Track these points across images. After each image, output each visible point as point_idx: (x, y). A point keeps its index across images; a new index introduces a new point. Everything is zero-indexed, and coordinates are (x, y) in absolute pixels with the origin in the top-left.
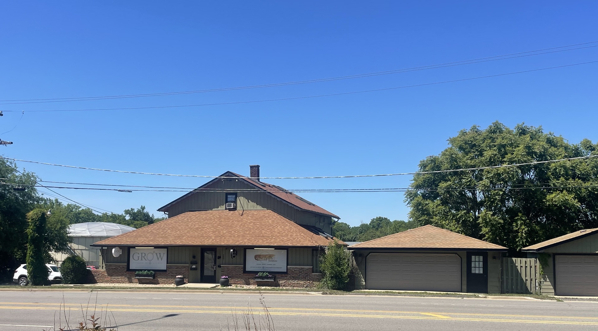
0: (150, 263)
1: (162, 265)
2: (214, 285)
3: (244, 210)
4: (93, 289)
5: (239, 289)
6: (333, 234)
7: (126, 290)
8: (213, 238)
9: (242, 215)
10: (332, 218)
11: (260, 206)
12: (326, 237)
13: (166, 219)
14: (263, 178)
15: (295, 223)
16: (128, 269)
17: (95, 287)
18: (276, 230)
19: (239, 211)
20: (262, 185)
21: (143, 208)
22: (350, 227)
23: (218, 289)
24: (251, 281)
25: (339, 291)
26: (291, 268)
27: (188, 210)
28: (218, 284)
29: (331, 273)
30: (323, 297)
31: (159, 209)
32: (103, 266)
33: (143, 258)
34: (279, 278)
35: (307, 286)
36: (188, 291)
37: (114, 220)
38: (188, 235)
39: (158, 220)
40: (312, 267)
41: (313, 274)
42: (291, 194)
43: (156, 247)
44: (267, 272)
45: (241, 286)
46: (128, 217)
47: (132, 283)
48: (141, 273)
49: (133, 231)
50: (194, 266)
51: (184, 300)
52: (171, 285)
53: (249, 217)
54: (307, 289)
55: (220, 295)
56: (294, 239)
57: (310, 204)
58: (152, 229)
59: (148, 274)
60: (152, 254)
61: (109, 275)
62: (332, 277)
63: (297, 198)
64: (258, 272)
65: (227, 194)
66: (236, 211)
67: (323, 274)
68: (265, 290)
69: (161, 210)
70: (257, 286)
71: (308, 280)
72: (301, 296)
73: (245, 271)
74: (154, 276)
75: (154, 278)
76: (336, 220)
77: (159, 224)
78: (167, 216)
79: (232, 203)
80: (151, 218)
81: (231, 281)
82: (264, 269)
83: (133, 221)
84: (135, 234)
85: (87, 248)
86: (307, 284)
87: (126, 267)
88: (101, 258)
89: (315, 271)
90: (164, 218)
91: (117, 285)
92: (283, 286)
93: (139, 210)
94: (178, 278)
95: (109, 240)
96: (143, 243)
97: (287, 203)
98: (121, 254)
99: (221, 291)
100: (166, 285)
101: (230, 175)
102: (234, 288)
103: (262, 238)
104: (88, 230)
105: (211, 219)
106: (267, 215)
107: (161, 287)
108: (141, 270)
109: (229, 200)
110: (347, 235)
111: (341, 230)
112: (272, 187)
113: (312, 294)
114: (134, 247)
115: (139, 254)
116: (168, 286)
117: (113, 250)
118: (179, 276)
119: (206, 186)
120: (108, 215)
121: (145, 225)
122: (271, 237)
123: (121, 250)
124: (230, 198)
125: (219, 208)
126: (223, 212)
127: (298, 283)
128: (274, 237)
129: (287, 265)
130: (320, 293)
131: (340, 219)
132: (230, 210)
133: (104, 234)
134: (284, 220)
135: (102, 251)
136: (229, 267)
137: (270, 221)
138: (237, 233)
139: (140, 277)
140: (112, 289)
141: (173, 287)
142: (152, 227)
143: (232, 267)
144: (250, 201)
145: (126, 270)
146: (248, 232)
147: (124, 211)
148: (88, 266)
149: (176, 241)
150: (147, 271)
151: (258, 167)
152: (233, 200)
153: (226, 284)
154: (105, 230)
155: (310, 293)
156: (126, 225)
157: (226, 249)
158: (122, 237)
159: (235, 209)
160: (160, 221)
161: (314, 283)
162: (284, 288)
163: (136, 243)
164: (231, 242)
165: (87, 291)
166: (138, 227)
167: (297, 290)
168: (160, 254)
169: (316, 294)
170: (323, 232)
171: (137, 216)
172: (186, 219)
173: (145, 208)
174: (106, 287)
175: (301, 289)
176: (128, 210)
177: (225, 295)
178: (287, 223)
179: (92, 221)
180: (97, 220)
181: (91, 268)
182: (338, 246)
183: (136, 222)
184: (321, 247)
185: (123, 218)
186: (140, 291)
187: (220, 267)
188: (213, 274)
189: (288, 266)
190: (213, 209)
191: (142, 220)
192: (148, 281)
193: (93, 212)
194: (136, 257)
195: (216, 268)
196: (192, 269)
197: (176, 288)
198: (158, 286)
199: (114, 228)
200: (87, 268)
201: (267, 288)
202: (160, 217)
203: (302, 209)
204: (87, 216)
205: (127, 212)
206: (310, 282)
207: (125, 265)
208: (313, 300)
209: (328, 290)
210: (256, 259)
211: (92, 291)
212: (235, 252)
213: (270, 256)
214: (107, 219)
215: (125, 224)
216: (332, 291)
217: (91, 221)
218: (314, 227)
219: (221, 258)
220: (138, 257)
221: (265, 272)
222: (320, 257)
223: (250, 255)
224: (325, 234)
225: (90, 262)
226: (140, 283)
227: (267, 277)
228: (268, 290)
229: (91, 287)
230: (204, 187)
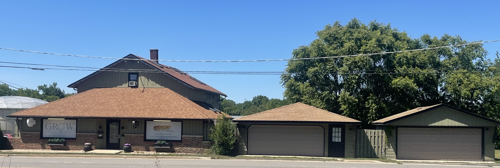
0: (61, 132)
1: (72, 134)
2: (118, 151)
3: (144, 88)
4: (10, 154)
5: (140, 155)
6: (221, 109)
7: (40, 155)
8: (117, 111)
9: (143, 92)
10: (221, 96)
11: (159, 84)
12: (215, 111)
13: (76, 94)
14: (162, 60)
15: (189, 100)
16: (42, 137)
17: (11, 152)
18: (172, 105)
19: (140, 88)
20: (161, 67)
21: (55, 84)
22: (236, 104)
23: (122, 155)
24: (151, 148)
25: (225, 157)
26: (185, 137)
27: (95, 87)
28: (122, 151)
29: (219, 142)
30: (212, 161)
31: (69, 86)
32: (18, 135)
33: (55, 127)
34: (175, 145)
35: (198, 152)
36: (95, 156)
37: (28, 95)
38: (95, 108)
39: (69, 95)
40: (203, 136)
41: (204, 142)
42: (186, 75)
43: (67, 118)
44: (164, 140)
45: (142, 152)
46: (41, 93)
47: (45, 149)
48: (53, 140)
49: (46, 104)
50: (100, 135)
51: (91, 164)
52: (80, 151)
53: (149, 94)
54: (199, 154)
55: (123, 159)
56: (188, 113)
57: (202, 83)
58: (63, 102)
59: (60, 141)
60: (63, 124)
61: (24, 142)
62: (220, 145)
63: (190, 78)
64: (157, 140)
65: (130, 74)
66: (138, 89)
67: (212, 142)
68: (162, 155)
69: (70, 86)
70: (156, 152)
71: (199, 147)
72: (193, 160)
73: (145, 140)
74: (65, 144)
75: (65, 145)
76: (224, 97)
77: (69, 98)
78: (77, 91)
79: (134, 82)
80: (62, 93)
81: (133, 148)
82: (161, 138)
83: (46, 96)
84: (47, 107)
85: (4, 119)
86: (198, 150)
87: (39, 135)
88: (17, 127)
89: (205, 139)
90: (74, 93)
91: (31, 151)
92: (178, 152)
93: (51, 86)
94: (86, 145)
95: (24, 112)
96: (55, 115)
97: (182, 82)
98: (35, 124)
99: (124, 156)
100: (76, 151)
101: (133, 57)
102: (136, 154)
103: (160, 112)
104: (4, 103)
105: (116, 95)
106: (165, 92)
107: (71, 152)
108: (53, 138)
109: (131, 78)
110: (233, 110)
111: (228, 106)
112: (169, 68)
113: (202, 159)
114: (46, 118)
115: (51, 124)
116: (77, 151)
117: (28, 120)
118: (87, 144)
119: (111, 66)
120: (23, 90)
121: (57, 99)
122: (168, 111)
123: (35, 121)
124: (133, 77)
125: (123, 86)
126: (126, 89)
127: (191, 150)
128: (171, 111)
129: (182, 134)
130: (209, 158)
131: (227, 96)
132: (132, 87)
133: (20, 107)
134: (179, 96)
135: (18, 121)
136: (131, 136)
137: (167, 98)
138: (138, 108)
139: (52, 144)
140: (27, 154)
141: (82, 152)
142: (63, 101)
143: (135, 136)
144: (150, 80)
145: (39, 138)
146: (148, 107)
147: (38, 87)
148: (5, 134)
149: (84, 113)
150: (58, 139)
151: (157, 51)
152: (135, 79)
153: (128, 150)
154: (20, 103)
155: (201, 158)
156: (40, 99)
157: (129, 120)
158: (36, 109)
159: (136, 86)
160: (70, 96)
161: (205, 149)
162: (179, 154)
163: (48, 114)
164: (133, 115)
165: (4, 155)
166: (50, 101)
167: (189, 155)
168: (70, 124)
169: (206, 159)
170: (212, 107)
171: (49, 91)
172: (93, 95)
173: (57, 84)
174: (22, 153)
175: (193, 155)
176: (42, 86)
177: (128, 159)
178: (182, 100)
179: (9, 95)
180: (13, 94)
181: (8, 136)
182: (226, 119)
183: (49, 97)
184: (211, 120)
185: (37, 93)
186: (52, 156)
187: (124, 136)
188: (117, 142)
189: (182, 136)
190: (118, 86)
191: (54, 95)
192: (60, 148)
193: (10, 87)
194: (48, 127)
195: (120, 137)
196: (99, 138)
197: (85, 154)
198: (68, 152)
199: (29, 101)
200: (4, 136)
201: (165, 153)
202: (71, 93)
203: (195, 88)
204: (4, 91)
205: (40, 88)
206: (201, 149)
207: (39, 134)
208: (203, 164)
209: (216, 155)
210: (155, 130)
211: (8, 156)
212: (137, 124)
213: (167, 127)
214: (23, 93)
215: (38, 98)
216: (219, 156)
217: (7, 95)
218: (205, 103)
219: (124, 128)
220: (51, 127)
221: (163, 140)
222: (210, 128)
223: (150, 126)
224: (214, 109)
225: (7, 131)
226: (52, 150)
227: (164, 145)
228: (165, 155)
229: (8, 152)
230: (109, 67)
